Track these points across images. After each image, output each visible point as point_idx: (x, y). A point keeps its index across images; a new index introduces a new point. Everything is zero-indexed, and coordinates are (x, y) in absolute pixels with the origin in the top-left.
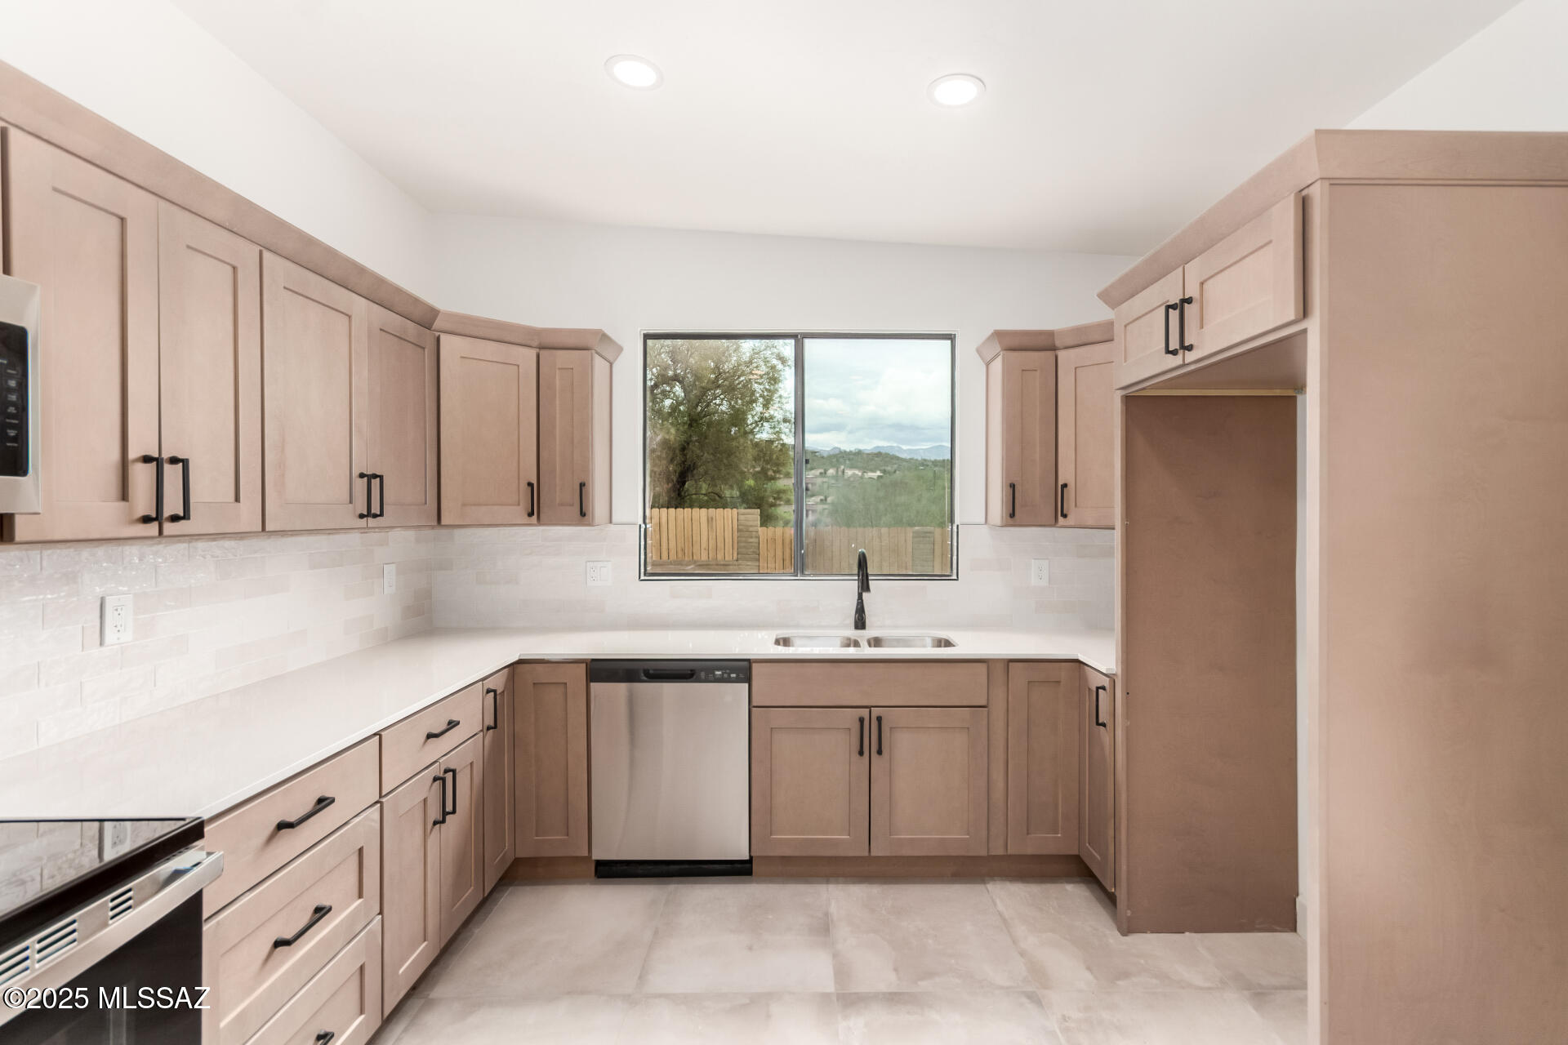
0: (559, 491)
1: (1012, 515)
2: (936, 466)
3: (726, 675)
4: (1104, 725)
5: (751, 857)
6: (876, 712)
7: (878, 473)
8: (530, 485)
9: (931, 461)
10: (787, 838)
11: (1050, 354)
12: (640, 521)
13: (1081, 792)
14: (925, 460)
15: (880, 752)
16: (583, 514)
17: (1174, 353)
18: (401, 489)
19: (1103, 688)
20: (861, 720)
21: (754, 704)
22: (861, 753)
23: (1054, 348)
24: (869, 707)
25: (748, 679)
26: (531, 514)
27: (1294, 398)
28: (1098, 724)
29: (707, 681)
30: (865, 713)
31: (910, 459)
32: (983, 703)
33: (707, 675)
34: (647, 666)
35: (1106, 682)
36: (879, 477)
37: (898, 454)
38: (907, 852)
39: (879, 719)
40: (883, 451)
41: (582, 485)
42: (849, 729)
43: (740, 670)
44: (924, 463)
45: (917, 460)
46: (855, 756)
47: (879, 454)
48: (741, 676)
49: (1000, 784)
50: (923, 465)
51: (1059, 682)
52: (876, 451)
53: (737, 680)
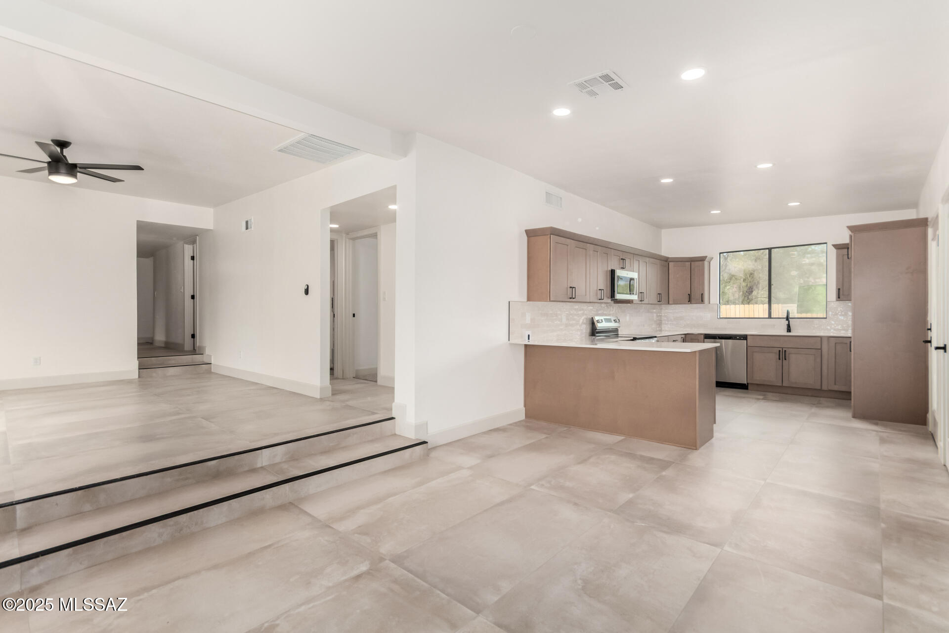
0: (696, 295)
1: (839, 298)
3: (740, 338)
5: (748, 384)
6: (784, 349)
8: (689, 295)
10: (758, 377)
12: (718, 303)
15: (785, 359)
16: (702, 301)
18: (664, 297)
20: (780, 351)
21: (748, 346)
22: (779, 359)
24: (782, 348)
25: (746, 340)
26: (689, 301)
29: (735, 339)
32: (819, 348)
34: (719, 335)
38: (794, 386)
39: (784, 351)
41: (702, 294)
42: (776, 353)
43: (744, 337)
46: (778, 360)
49: (825, 371)
53: (743, 340)
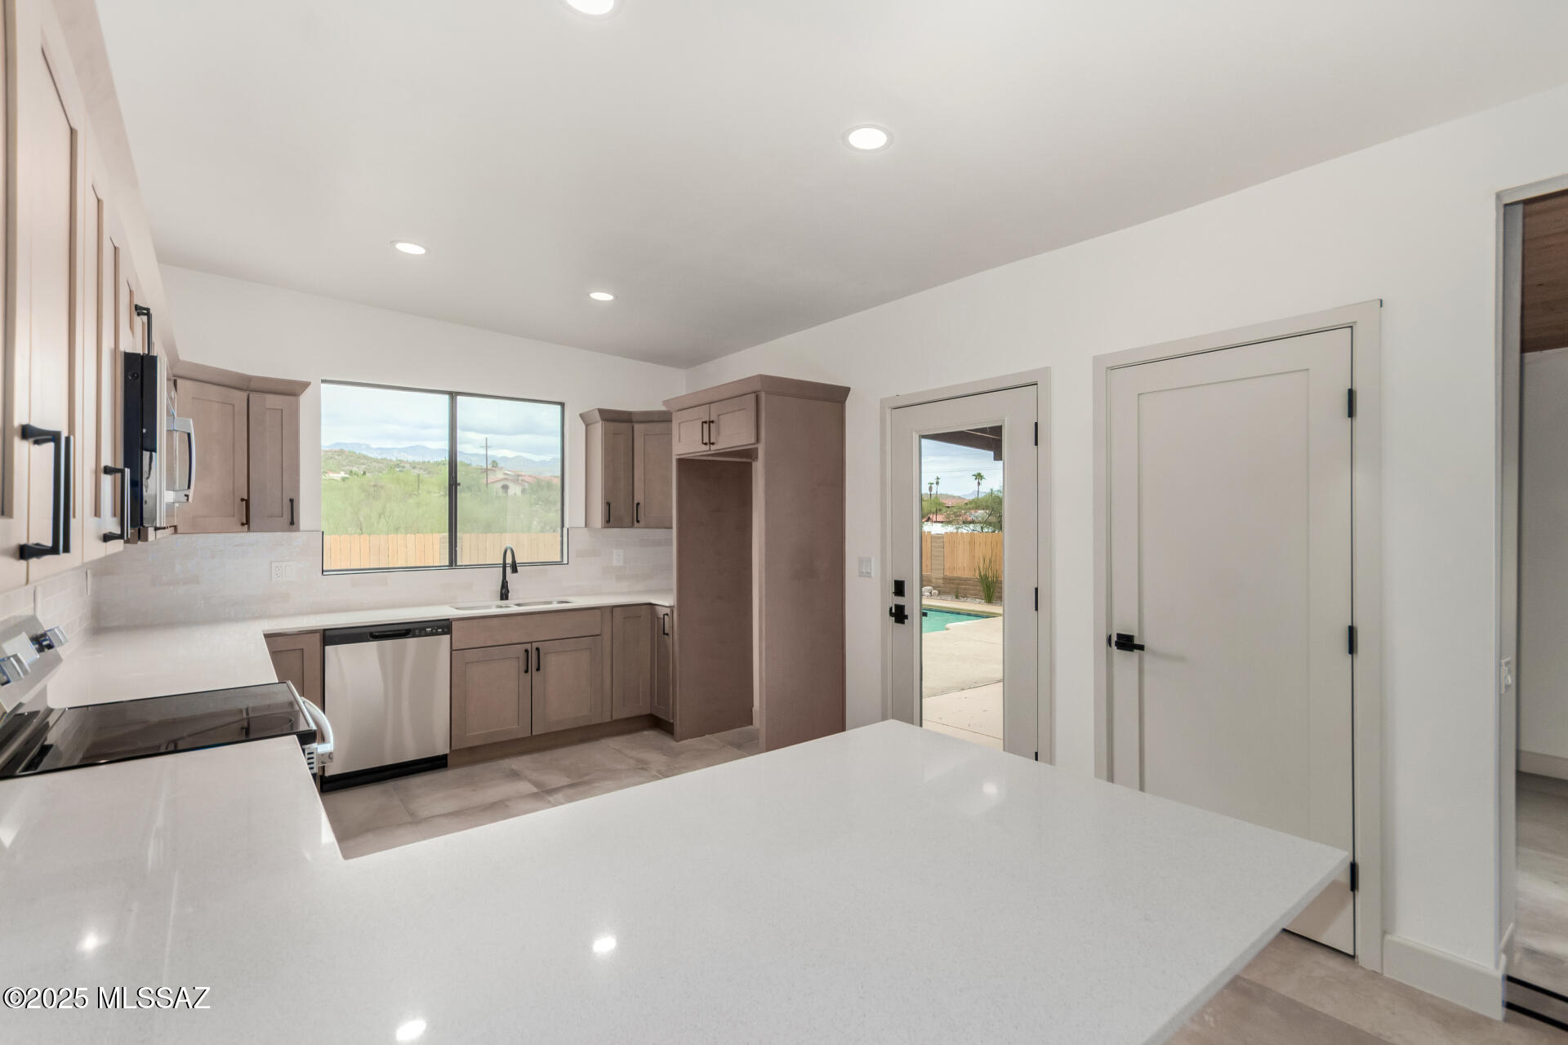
0: (269, 503)
1: (608, 521)
2: (414, 468)
3: (434, 631)
4: (667, 634)
5: (451, 752)
6: (535, 645)
7: (342, 474)
8: (244, 501)
9: (407, 462)
10: (476, 733)
11: (628, 425)
13: (652, 676)
14: (400, 461)
15: (538, 669)
16: (292, 523)
17: (706, 444)
19: (667, 614)
20: (527, 651)
21: (454, 649)
22: (526, 672)
23: (631, 421)
24: (531, 643)
25: (450, 632)
26: (244, 523)
27: (750, 465)
28: (664, 633)
29: (421, 635)
30: (528, 646)
31: (382, 459)
32: (598, 632)
33: (420, 631)
34: (372, 630)
35: (668, 611)
36: (344, 479)
37: (364, 452)
38: (555, 729)
39: (538, 649)
40: (347, 449)
41: (291, 499)
42: (518, 658)
43: (443, 627)
44: (399, 465)
45: (391, 461)
46: (523, 674)
47: (341, 452)
48: (445, 630)
49: (608, 681)
50: (398, 465)
51: (640, 617)
52: (337, 448)
53: (443, 633)
